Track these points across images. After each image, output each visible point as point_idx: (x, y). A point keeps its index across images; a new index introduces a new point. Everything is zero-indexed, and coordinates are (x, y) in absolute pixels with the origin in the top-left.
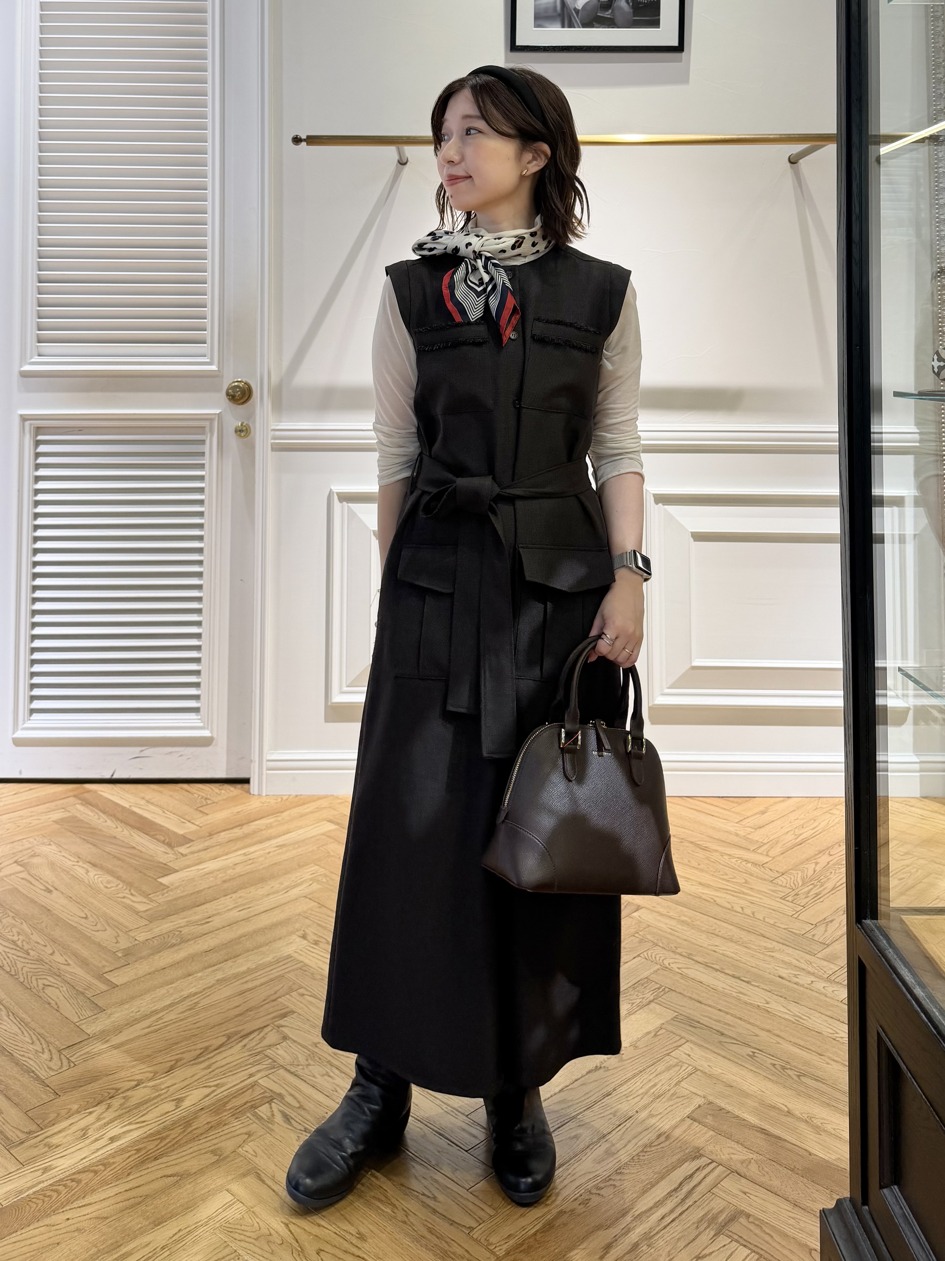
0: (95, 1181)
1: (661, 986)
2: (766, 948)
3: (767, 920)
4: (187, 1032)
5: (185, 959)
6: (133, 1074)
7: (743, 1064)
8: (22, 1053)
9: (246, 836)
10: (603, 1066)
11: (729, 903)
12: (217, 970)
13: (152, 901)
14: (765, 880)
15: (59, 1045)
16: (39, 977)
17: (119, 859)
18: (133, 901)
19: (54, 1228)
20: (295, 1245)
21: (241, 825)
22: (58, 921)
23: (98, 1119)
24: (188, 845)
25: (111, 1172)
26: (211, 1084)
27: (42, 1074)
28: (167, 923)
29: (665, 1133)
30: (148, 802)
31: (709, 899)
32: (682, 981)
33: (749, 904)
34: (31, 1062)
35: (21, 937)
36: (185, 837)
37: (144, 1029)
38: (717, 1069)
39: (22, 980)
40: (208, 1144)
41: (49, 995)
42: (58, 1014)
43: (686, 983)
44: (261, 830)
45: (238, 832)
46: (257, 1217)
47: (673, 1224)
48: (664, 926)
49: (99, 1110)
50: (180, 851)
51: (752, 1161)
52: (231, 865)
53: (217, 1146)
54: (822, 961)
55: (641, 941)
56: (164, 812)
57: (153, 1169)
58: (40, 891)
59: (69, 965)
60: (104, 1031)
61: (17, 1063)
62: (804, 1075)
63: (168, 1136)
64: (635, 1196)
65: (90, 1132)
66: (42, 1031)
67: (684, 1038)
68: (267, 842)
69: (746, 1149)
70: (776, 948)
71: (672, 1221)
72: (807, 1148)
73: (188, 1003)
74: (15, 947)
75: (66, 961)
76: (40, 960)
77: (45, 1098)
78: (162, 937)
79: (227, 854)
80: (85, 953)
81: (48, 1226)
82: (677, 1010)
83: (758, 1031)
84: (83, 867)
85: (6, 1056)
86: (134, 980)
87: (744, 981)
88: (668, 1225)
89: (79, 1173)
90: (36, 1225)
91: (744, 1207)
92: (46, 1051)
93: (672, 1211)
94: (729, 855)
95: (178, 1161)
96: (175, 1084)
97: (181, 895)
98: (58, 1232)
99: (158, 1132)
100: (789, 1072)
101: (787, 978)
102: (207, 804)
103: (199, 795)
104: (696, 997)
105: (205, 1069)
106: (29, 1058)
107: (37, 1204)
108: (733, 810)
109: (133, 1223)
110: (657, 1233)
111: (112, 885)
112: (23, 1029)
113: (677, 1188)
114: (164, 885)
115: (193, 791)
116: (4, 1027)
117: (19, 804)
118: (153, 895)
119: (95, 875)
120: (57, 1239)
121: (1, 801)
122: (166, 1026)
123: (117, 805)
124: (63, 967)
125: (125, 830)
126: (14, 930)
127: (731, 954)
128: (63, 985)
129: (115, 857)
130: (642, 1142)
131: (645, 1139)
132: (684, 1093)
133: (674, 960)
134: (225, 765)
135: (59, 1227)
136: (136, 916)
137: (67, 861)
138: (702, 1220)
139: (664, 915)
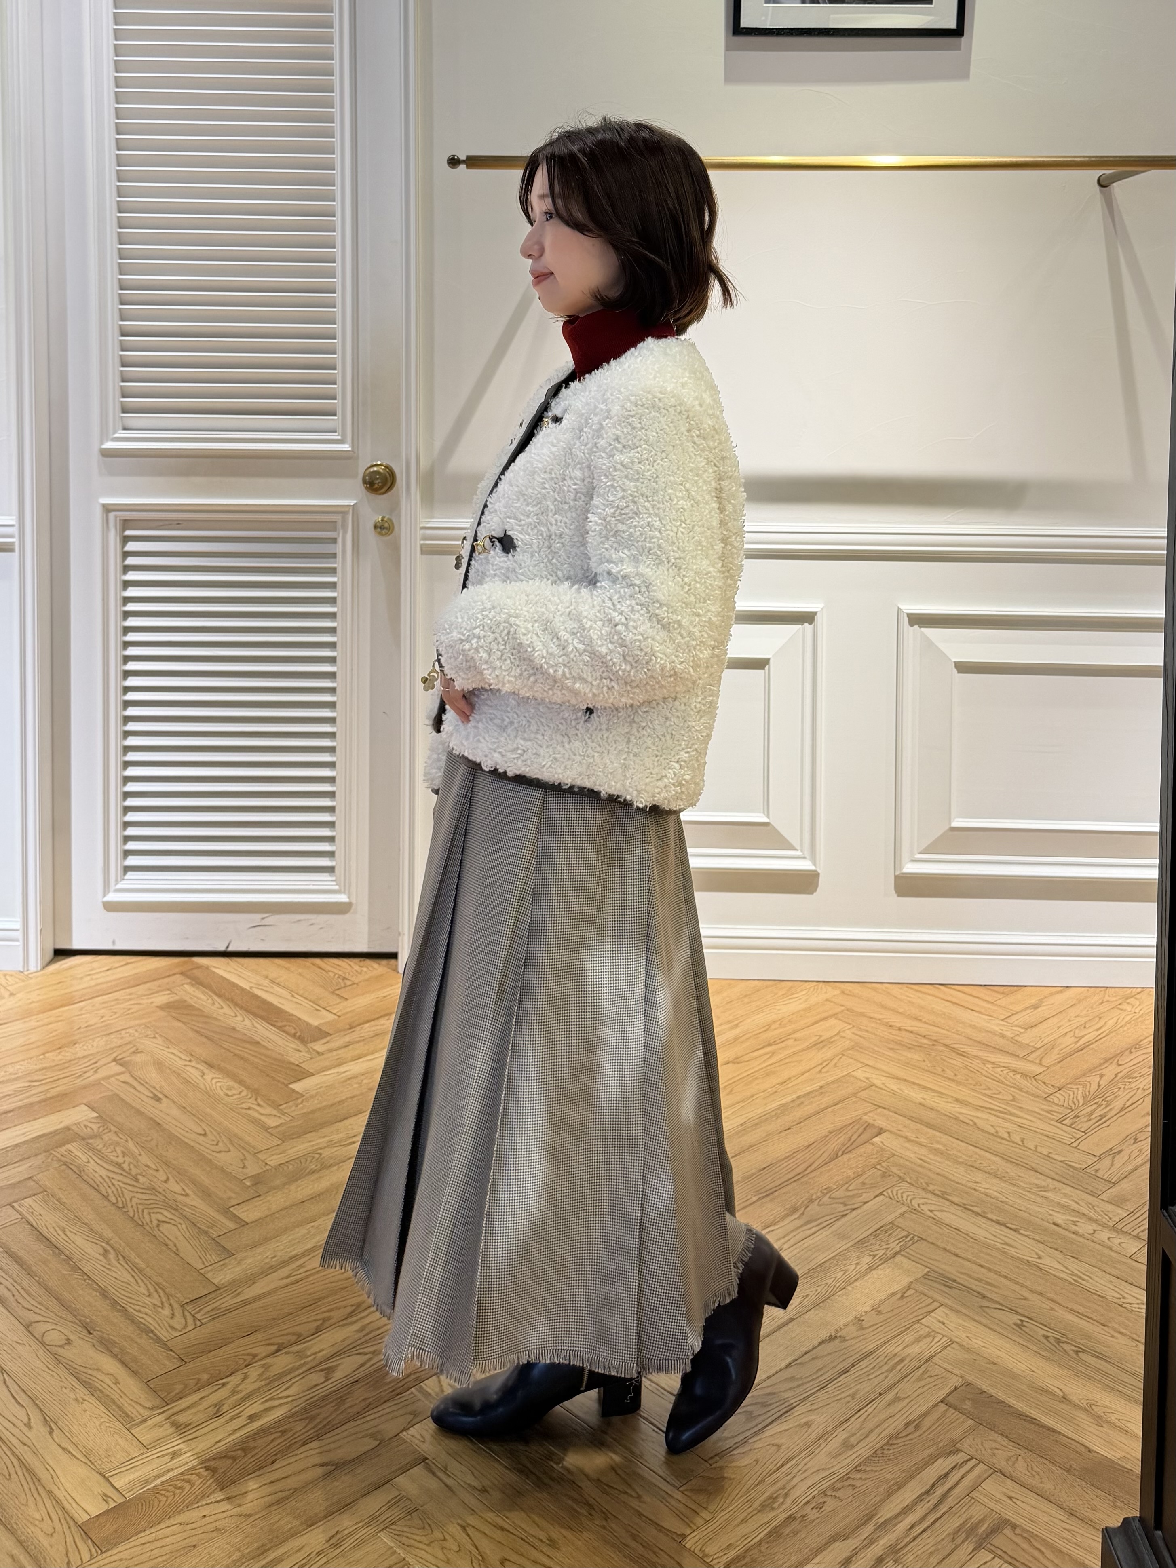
0: (233, 1470)
1: (909, 1234)
2: (1037, 1186)
3: (1039, 1149)
4: (333, 1285)
5: (328, 1191)
6: (272, 1336)
7: (1010, 1335)
8: (137, 1308)
10: (838, 1335)
11: (992, 1126)
14: (1038, 1097)
15: (182, 1299)
16: (152, 1211)
17: (242, 1058)
18: (261, 1114)
19: (189, 1527)
20: (475, 1552)
22: (172, 1138)
23: (234, 1392)
24: (325, 1040)
25: (252, 1460)
26: (366, 1350)
27: (164, 1335)
28: (303, 1143)
29: (915, 1421)
30: (272, 982)
31: (968, 1121)
32: (934, 1227)
33: (1018, 1129)
34: (149, 1319)
35: (127, 1159)
36: (320, 1029)
37: (282, 1279)
38: (977, 1341)
39: (132, 1215)
40: (366, 1426)
41: (166, 1234)
42: (177, 1258)
43: (938, 1230)
46: (429, 1518)
47: (925, 1535)
48: (912, 1156)
49: (233, 1381)
50: (315, 1048)
51: (1020, 1458)
53: (375, 1430)
54: (1108, 1205)
55: (884, 1175)
56: (293, 996)
57: (302, 1456)
58: (145, 1098)
59: (187, 1195)
60: (233, 1281)
61: (133, 1321)
62: (1084, 1351)
63: (317, 1415)
64: (878, 1499)
65: (225, 1408)
66: (161, 1281)
67: (937, 1301)
69: (1012, 1444)
71: (924, 1530)
72: (1086, 1443)
74: (120, 1172)
75: (184, 1190)
76: (152, 1189)
77: (170, 1365)
78: (297, 1161)
79: (373, 1053)
80: (206, 1181)
81: (180, 1524)
82: (929, 1265)
83: (1026, 1294)
84: (197, 1068)
85: (119, 1311)
86: (267, 1217)
87: (1010, 1229)
88: (919, 1535)
89: (214, 1459)
90: (168, 1523)
91: (1010, 1515)
92: (166, 1305)
93: (923, 1518)
94: (993, 1063)
95: (332, 1446)
96: (322, 1350)
97: (319, 1106)
98: (194, 1532)
99: (305, 1410)
100: (1065, 1346)
101: (1064, 1225)
102: (346, 986)
103: (335, 974)
104: (953, 1249)
105: (358, 1331)
106: (146, 1314)
107: (167, 1498)
108: (998, 1003)
109: (282, 1522)
110: (906, 1545)
111: (235, 1092)
113: (929, 1491)
114: (297, 1093)
115: (329, 968)
116: (114, 1275)
117: (113, 983)
118: (285, 1106)
119: (213, 1079)
120: (193, 1541)
121: (92, 979)
122: (308, 1276)
123: (234, 985)
124: (180, 1198)
125: (246, 1019)
126: (118, 1149)
127: (995, 1194)
128: (182, 1222)
129: (236, 1055)
130: (887, 1431)
131: (891, 1428)
132: (938, 1371)
133: (925, 1200)
134: (366, 936)
135: (194, 1526)
136: (266, 1134)
137: (178, 1059)
138: (959, 1530)
139: (913, 1141)
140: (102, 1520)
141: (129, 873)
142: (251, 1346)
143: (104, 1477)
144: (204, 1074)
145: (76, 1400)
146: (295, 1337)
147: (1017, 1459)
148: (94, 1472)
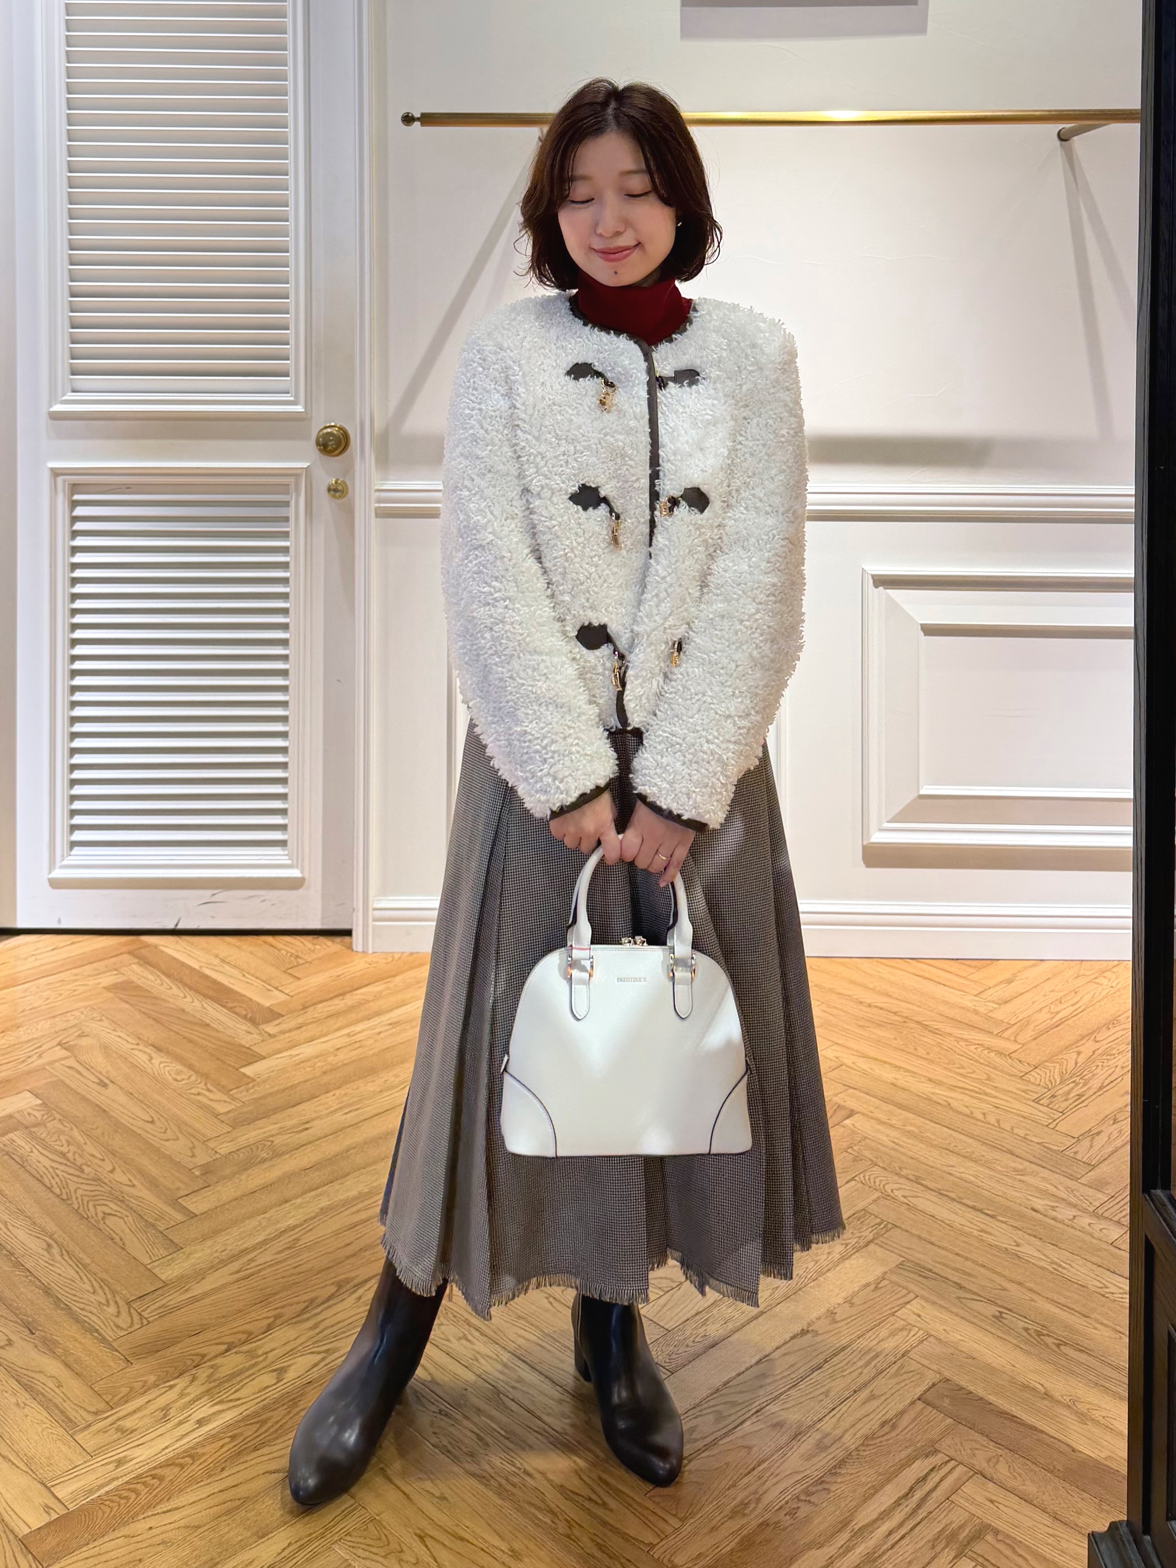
0: (181, 1477)
1: (883, 1221)
2: (1015, 1170)
3: (1016, 1131)
4: (286, 1279)
5: (280, 1180)
6: (222, 1334)
7: (988, 1328)
8: (82, 1306)
9: (351, 1009)
10: (810, 1329)
11: (966, 1107)
12: (320, 1195)
13: (234, 1099)
14: (1013, 1075)
15: (128, 1296)
16: (97, 1203)
17: (191, 1041)
18: (211, 1100)
19: (134, 1540)
21: (343, 994)
22: (118, 1126)
23: (182, 1395)
24: (277, 1022)
25: (201, 1467)
26: (319, 1349)
27: (109, 1334)
28: (254, 1130)
29: (891, 1420)
30: (223, 961)
31: (941, 1102)
32: (908, 1214)
33: (994, 1109)
34: (93, 1318)
35: (73, 1148)
36: (272, 1011)
37: (231, 1274)
38: (955, 1335)
39: (76, 1207)
41: (112, 1227)
42: (124, 1253)
43: (913, 1216)
44: (369, 1002)
45: (338, 1004)
46: (385, 1527)
47: (902, 1543)
48: (885, 1139)
49: (181, 1383)
50: (266, 1030)
51: (1001, 1459)
52: (332, 1050)
54: (1088, 1189)
55: (855, 1160)
56: (244, 975)
57: (253, 1462)
58: (92, 1085)
59: (134, 1186)
60: (182, 1277)
61: (77, 1319)
62: (1066, 1344)
63: (269, 1419)
64: (854, 1503)
65: (172, 1412)
66: (106, 1277)
67: (913, 1292)
68: (376, 1018)
69: (992, 1443)
70: (1028, 1170)
71: (903, 1537)
72: (1069, 1442)
73: (286, 1240)
74: (65, 1162)
75: (130, 1180)
76: (97, 1180)
77: (114, 1366)
78: (248, 1149)
79: (326, 1035)
80: (153, 1170)
81: (125, 1537)
82: (903, 1254)
83: (1006, 1284)
84: (145, 1052)
85: (62, 1309)
86: (216, 1208)
87: (987, 1215)
88: (896, 1543)
89: (161, 1467)
90: (112, 1536)
91: (991, 1520)
92: (112, 1303)
93: (901, 1524)
94: (966, 1040)
96: (274, 1349)
97: (270, 1091)
98: (139, 1545)
99: (257, 1414)
100: (1046, 1339)
101: (1042, 1211)
102: (298, 965)
103: (288, 952)
104: (928, 1237)
105: (311, 1328)
106: (91, 1312)
107: (112, 1508)
108: (971, 977)
109: (230, 1534)
110: (883, 1553)
111: (183, 1077)
112: (82, 1274)
113: (907, 1494)
114: (249, 1077)
115: (281, 946)
116: (58, 1271)
117: (58, 963)
118: (235, 1091)
119: (161, 1063)
120: (138, 1555)
121: (36, 959)
122: (260, 1271)
123: (183, 964)
124: (126, 1189)
125: (195, 1000)
126: (62, 1138)
127: (971, 1178)
128: (128, 1214)
129: (185, 1038)
130: (862, 1432)
131: (865, 1429)
132: (914, 1366)
133: (899, 1186)
134: (319, 913)
135: (139, 1538)
136: (215, 1120)
137: (124, 1043)
138: (939, 1537)
139: (885, 1123)
140: (43, 1532)
141: (76, 848)
142: (201, 1345)
143: (46, 1486)
144: (152, 1058)
145: (18, 1405)
146: (245, 1336)
147: (998, 1462)
148: (35, 1482)
